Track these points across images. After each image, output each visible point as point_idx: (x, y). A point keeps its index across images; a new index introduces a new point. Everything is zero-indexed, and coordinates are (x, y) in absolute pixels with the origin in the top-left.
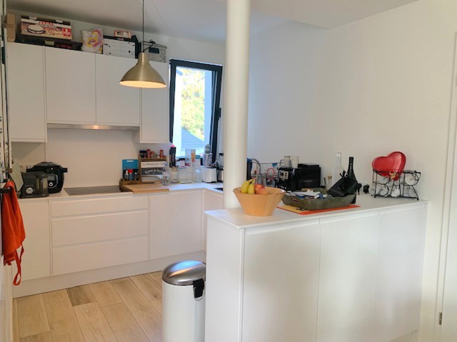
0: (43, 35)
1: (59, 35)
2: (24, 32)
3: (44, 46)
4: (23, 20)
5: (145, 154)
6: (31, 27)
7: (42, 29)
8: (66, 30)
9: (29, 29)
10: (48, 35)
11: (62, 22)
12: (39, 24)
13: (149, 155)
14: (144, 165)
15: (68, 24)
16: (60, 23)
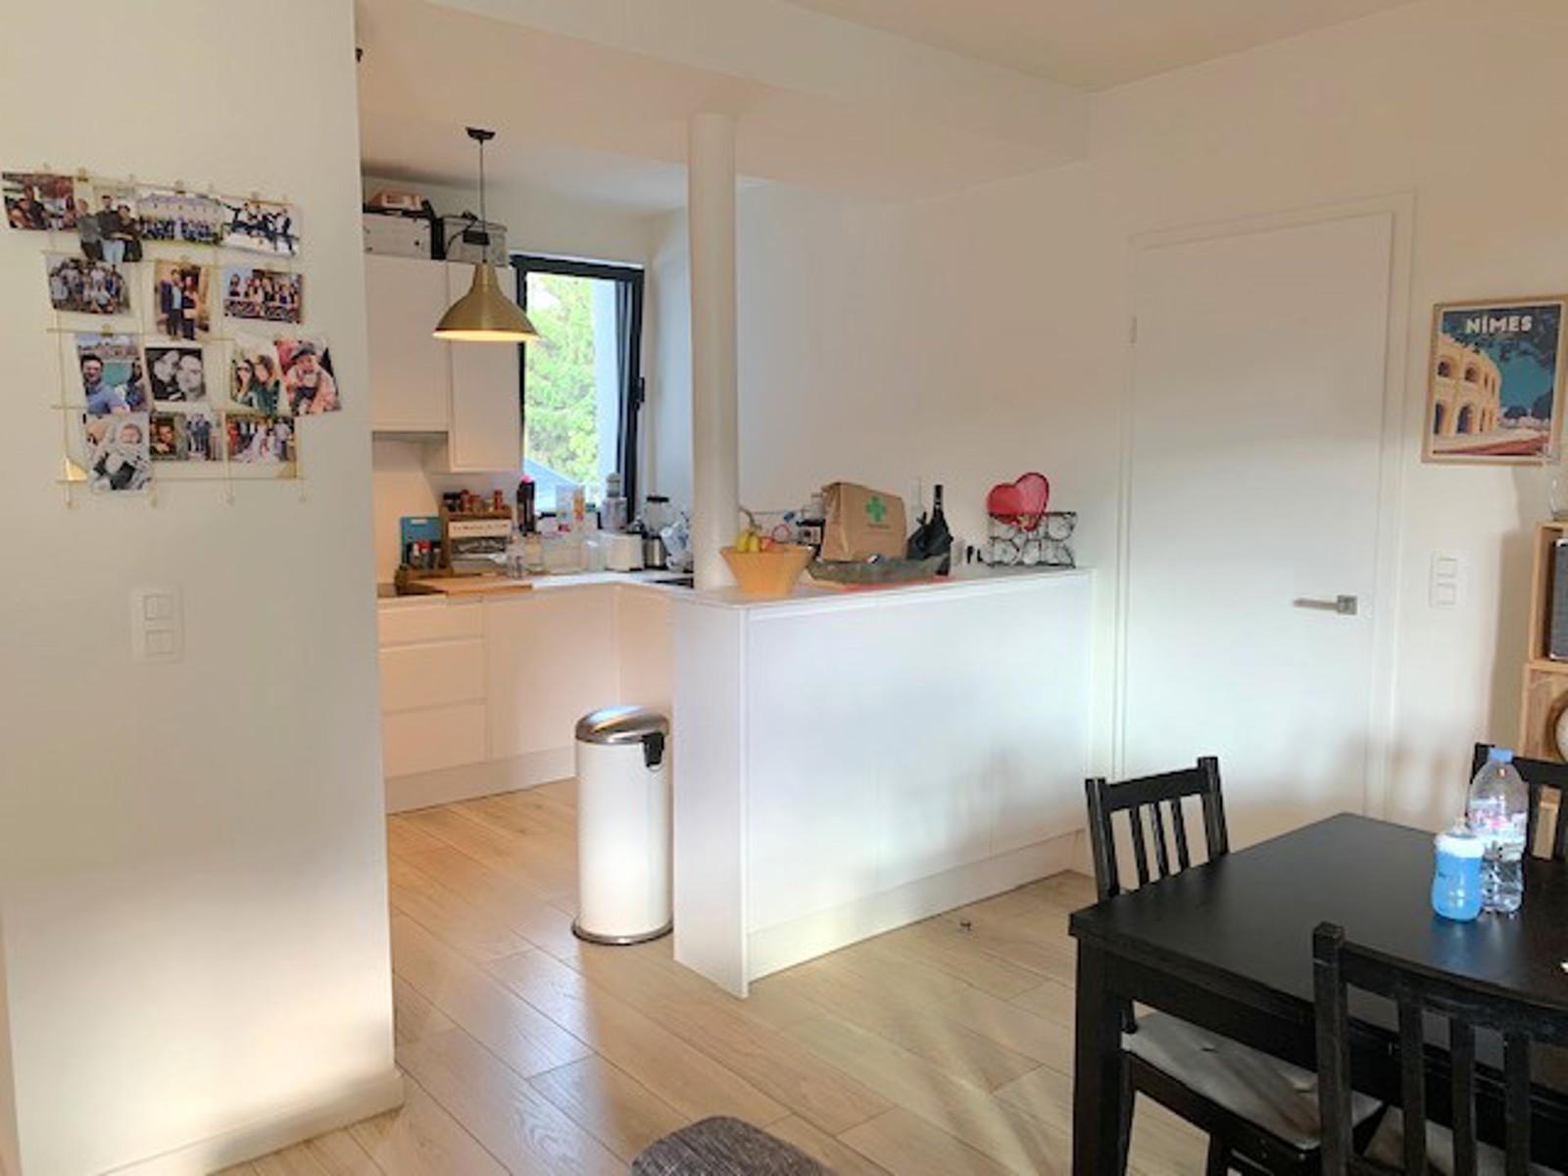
5: (458, 502)
13: (467, 506)
14: (457, 530)
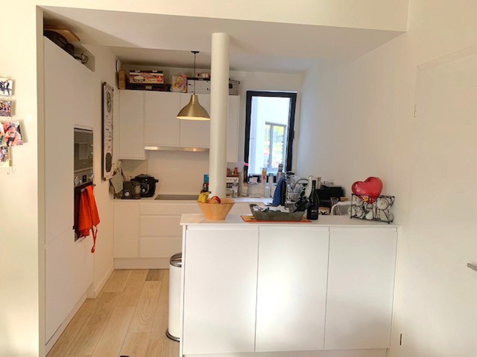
0: (144, 82)
1: (154, 81)
2: (131, 81)
3: (144, 91)
4: (131, 73)
6: (136, 78)
7: (142, 78)
8: (160, 77)
9: (135, 79)
10: (147, 82)
11: (156, 71)
12: (141, 75)
15: (161, 72)
16: (155, 73)
